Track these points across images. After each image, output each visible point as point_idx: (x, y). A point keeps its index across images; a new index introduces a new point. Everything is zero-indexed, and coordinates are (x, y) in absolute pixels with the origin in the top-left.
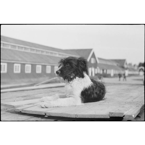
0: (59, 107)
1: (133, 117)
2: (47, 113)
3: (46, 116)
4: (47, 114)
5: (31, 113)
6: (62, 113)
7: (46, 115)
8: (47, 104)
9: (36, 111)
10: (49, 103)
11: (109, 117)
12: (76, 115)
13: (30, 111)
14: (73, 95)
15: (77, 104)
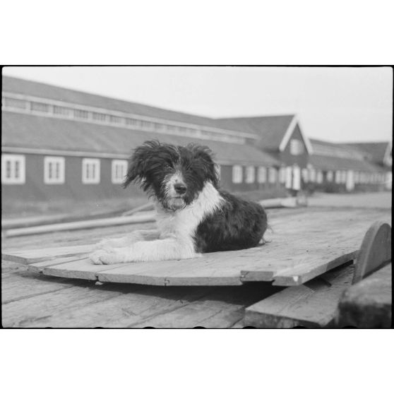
0: (135, 262)
1: (293, 281)
2: (101, 275)
3: (98, 283)
4: (101, 279)
5: (64, 276)
6: (133, 275)
7: (98, 280)
8: (106, 254)
9: (75, 271)
10: (111, 252)
11: (240, 284)
12: (165, 280)
13: (63, 270)
14: (174, 232)
15: (184, 256)
